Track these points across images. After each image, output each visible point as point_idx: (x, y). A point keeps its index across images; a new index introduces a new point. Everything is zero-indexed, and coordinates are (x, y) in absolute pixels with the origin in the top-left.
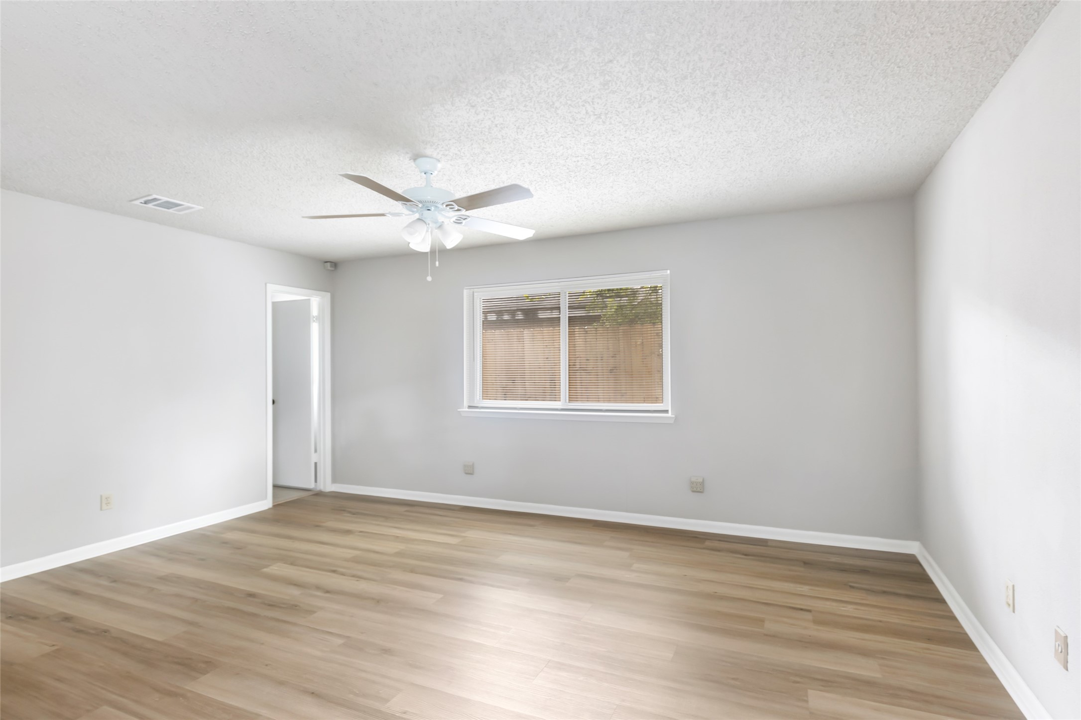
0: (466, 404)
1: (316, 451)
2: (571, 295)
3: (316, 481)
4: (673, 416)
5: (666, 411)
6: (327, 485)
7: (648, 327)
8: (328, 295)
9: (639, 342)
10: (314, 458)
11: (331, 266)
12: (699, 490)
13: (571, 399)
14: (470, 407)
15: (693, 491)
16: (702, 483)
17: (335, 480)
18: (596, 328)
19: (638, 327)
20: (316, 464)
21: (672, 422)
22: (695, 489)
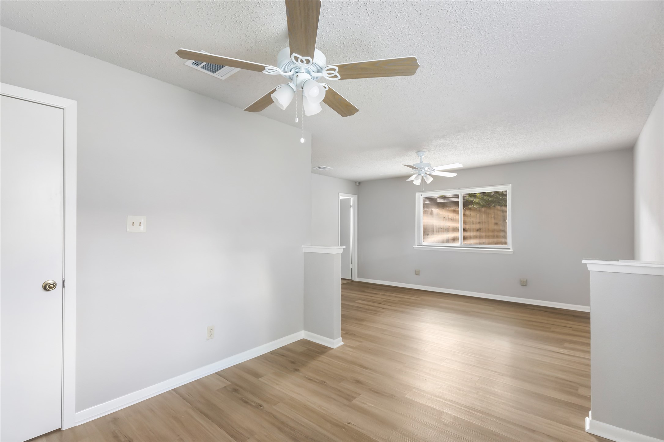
0: (416, 244)
1: (351, 264)
2: (464, 196)
3: (351, 277)
4: (513, 251)
5: (509, 249)
6: (357, 279)
7: (498, 208)
8: (357, 196)
9: (493, 215)
10: (351, 266)
11: (358, 184)
12: (524, 284)
13: (465, 242)
14: (418, 245)
15: (522, 285)
16: (527, 281)
17: (358, 277)
18: (470, 209)
19: (492, 208)
20: (351, 269)
21: (512, 253)
22: (523, 284)
